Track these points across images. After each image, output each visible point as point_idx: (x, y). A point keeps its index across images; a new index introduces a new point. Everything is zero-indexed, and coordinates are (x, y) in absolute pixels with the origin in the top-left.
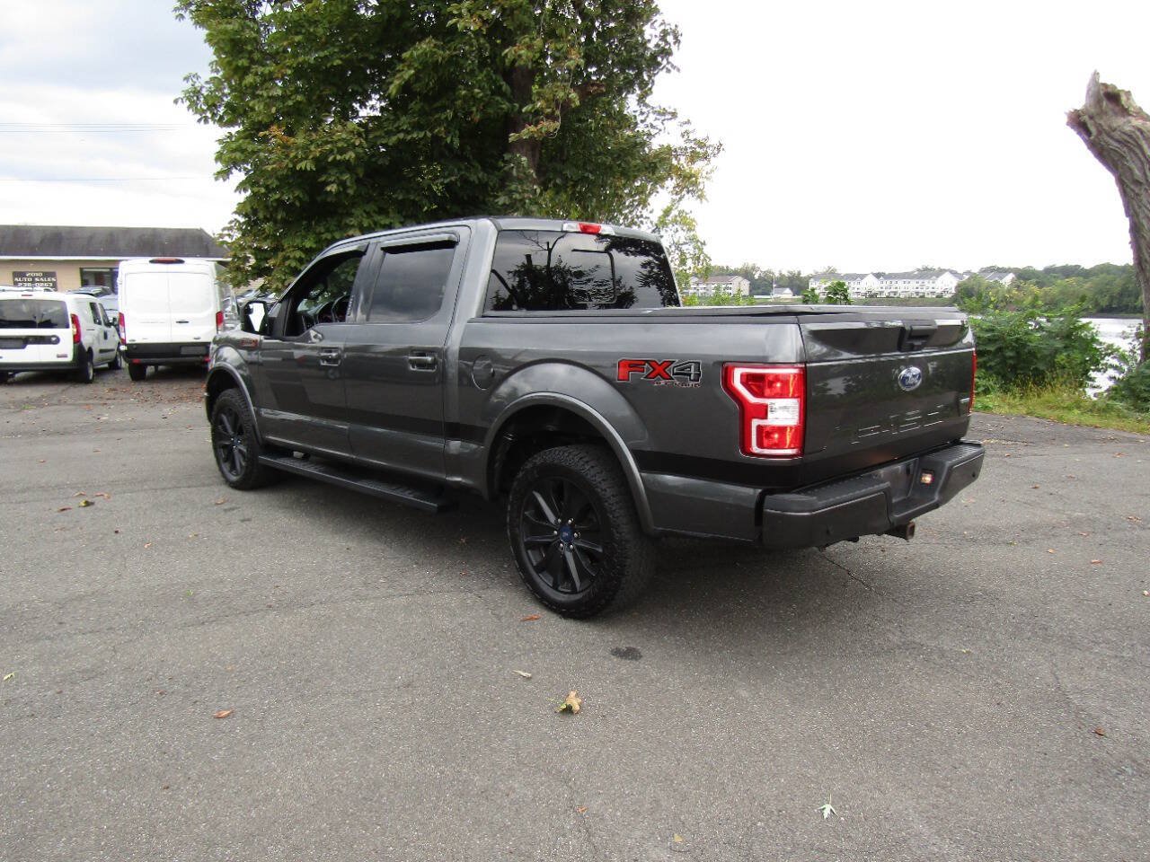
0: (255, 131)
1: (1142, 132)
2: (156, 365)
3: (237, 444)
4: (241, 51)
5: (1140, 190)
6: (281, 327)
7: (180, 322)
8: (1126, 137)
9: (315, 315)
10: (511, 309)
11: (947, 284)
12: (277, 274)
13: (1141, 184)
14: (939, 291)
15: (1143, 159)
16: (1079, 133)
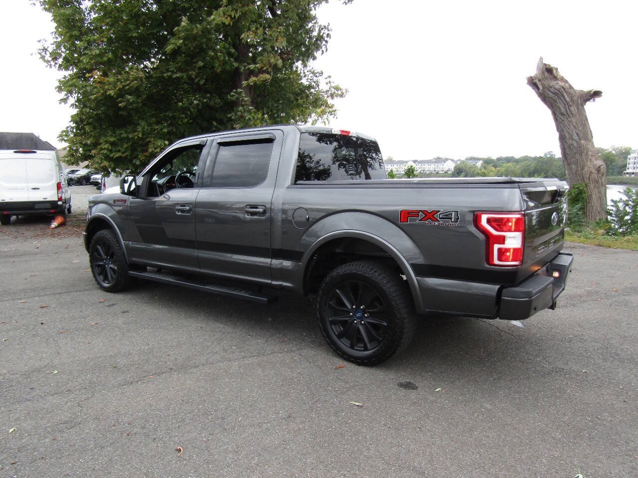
0: (82, 75)
1: (564, 89)
2: (17, 215)
3: (108, 264)
4: (74, 26)
5: (564, 118)
6: (143, 192)
7: (34, 189)
8: (557, 92)
9: (163, 184)
10: (311, 180)
11: (450, 166)
12: (97, 160)
13: (564, 115)
14: (446, 170)
15: (565, 102)
16: (533, 89)
